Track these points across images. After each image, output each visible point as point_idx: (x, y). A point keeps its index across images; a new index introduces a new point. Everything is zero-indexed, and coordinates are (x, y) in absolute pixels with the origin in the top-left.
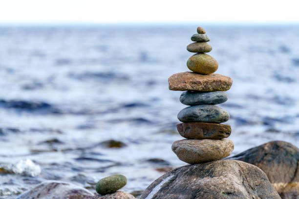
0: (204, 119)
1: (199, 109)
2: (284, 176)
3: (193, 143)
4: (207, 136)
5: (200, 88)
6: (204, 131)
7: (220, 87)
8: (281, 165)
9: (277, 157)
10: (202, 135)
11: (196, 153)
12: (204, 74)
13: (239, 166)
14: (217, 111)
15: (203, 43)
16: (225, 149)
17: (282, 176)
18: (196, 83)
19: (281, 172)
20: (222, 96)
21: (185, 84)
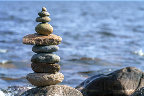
0: (43, 62)
1: (40, 55)
2: (133, 86)
3: (37, 75)
4: (45, 71)
5: (41, 43)
6: (43, 69)
7: (53, 42)
8: (131, 80)
9: (129, 76)
10: (42, 70)
11: (38, 81)
12: (45, 35)
13: (64, 89)
14: (51, 57)
15: (44, 17)
16: (56, 79)
17: (132, 86)
18: (38, 41)
19: (131, 84)
20: (54, 48)
21: (31, 41)
